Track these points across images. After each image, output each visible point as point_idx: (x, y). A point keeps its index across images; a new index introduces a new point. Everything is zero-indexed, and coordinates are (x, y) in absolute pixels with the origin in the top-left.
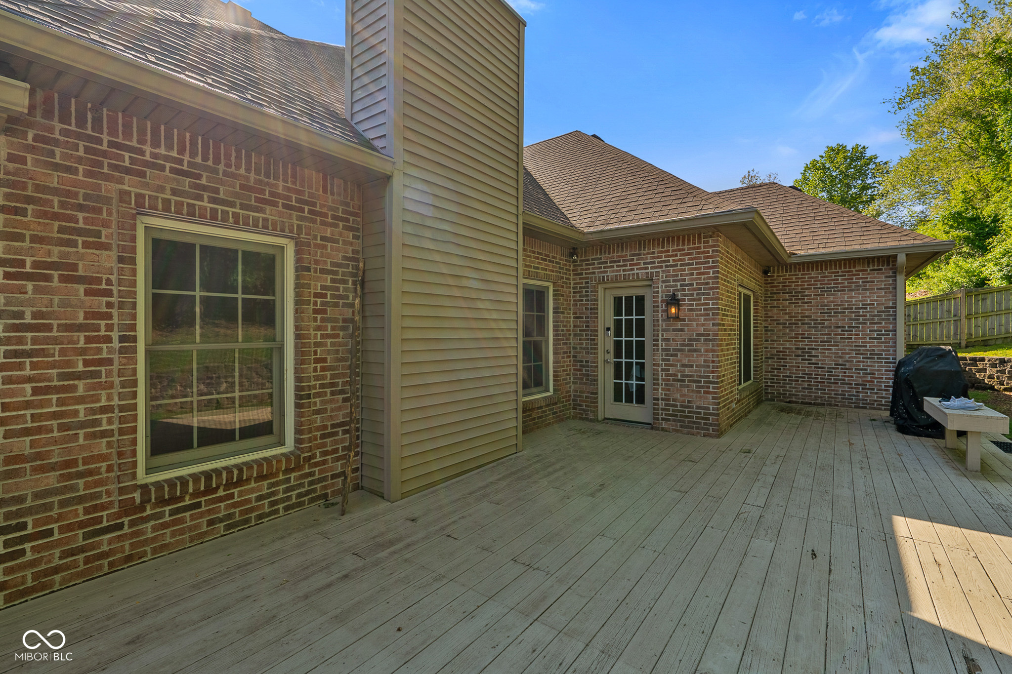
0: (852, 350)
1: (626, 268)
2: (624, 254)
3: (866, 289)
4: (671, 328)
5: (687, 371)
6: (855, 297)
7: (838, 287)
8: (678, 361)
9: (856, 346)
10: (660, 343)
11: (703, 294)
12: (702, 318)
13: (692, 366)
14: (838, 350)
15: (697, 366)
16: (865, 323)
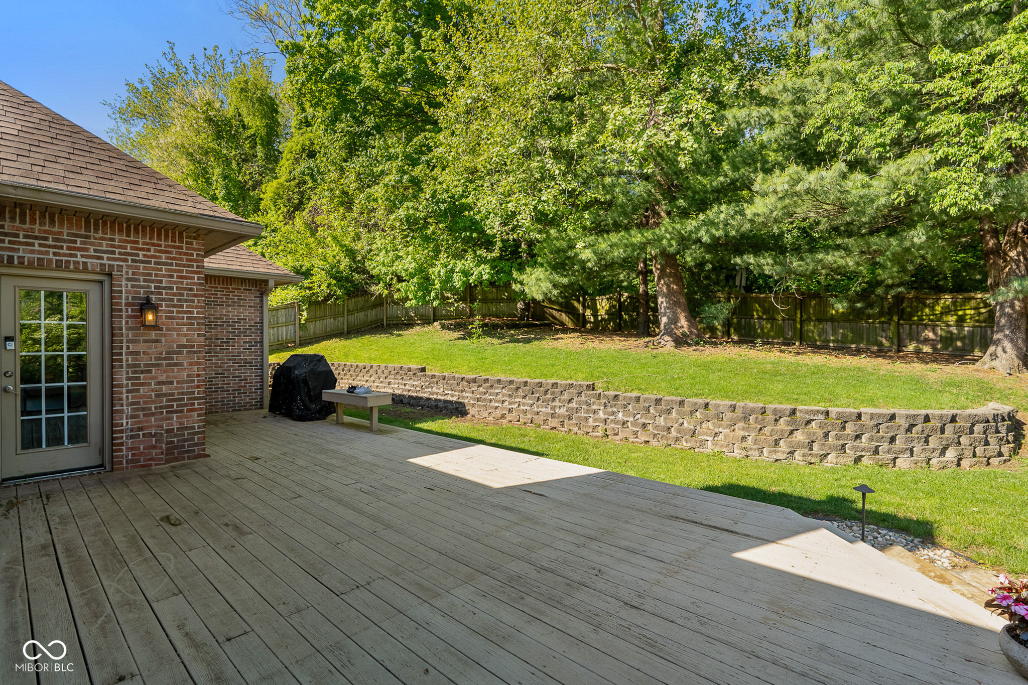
0: (230, 360)
1: (61, 251)
2: (56, 229)
3: (240, 306)
4: (141, 339)
5: (165, 389)
6: (232, 312)
7: (217, 302)
8: (152, 378)
9: (233, 356)
10: (124, 357)
11: (186, 301)
12: (185, 328)
13: (171, 383)
14: (218, 360)
15: (178, 382)
16: (240, 336)
